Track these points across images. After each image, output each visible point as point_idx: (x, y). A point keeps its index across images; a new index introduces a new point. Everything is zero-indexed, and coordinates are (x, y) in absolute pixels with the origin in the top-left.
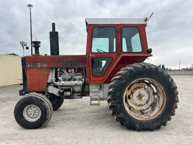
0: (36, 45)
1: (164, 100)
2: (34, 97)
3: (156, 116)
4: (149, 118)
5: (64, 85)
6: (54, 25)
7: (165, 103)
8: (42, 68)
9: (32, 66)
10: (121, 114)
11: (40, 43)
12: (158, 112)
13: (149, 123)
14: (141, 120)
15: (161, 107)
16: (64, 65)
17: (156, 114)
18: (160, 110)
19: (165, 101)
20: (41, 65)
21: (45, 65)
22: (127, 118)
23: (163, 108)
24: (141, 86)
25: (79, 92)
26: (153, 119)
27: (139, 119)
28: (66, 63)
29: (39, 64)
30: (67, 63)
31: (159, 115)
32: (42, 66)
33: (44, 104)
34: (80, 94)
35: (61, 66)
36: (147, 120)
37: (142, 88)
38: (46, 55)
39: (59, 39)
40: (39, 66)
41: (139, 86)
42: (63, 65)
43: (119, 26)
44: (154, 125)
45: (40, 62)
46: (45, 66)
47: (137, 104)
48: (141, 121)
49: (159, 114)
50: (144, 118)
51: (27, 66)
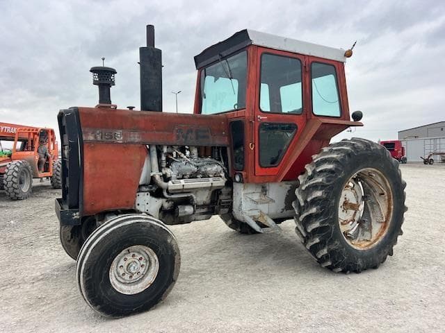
0: (104, 77)
1: (389, 209)
2: (144, 225)
3: (380, 239)
4: (371, 244)
5: (185, 187)
6: (150, 29)
7: (392, 214)
8: (126, 145)
9: (99, 138)
10: (336, 242)
11: (114, 72)
12: (383, 232)
15: (386, 222)
16: (181, 137)
17: (380, 235)
18: (385, 227)
19: (392, 210)
20: (125, 136)
21: (136, 137)
23: (389, 223)
25: (203, 206)
26: (378, 246)
28: (185, 134)
29: (119, 133)
30: (188, 133)
31: (385, 237)
32: (129, 140)
33: (169, 241)
34: (205, 210)
35: (174, 140)
36: (370, 247)
38: (131, 108)
39: (163, 68)
40: (120, 139)
42: (178, 137)
43: (307, 58)
45: (122, 128)
46: (137, 140)
47: (341, 221)
49: (384, 235)
50: (363, 245)
51: (84, 138)
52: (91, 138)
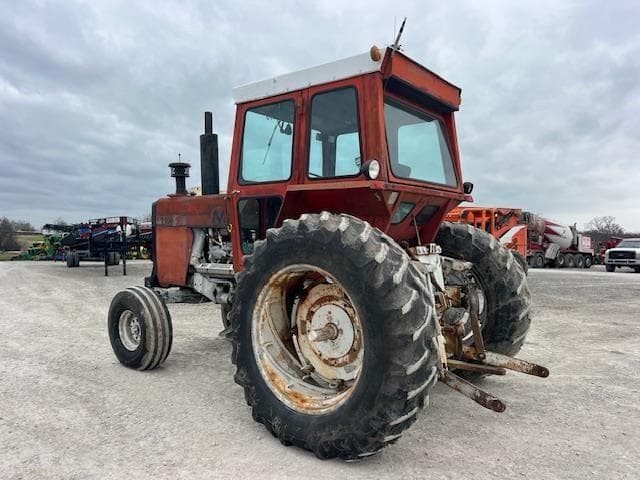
4: (317, 409)
8: (178, 227)
9: (164, 223)
13: (309, 423)
14: (293, 407)
20: (179, 220)
22: (254, 388)
24: (336, 294)
27: (287, 402)
29: (175, 217)
32: (180, 223)
35: (210, 223)
36: (309, 412)
37: (337, 303)
38: (193, 195)
40: (175, 223)
41: (331, 293)
43: (304, 94)
44: (320, 437)
45: (178, 213)
46: (184, 223)
47: (324, 357)
48: (291, 412)
51: (157, 223)
52: (160, 223)
